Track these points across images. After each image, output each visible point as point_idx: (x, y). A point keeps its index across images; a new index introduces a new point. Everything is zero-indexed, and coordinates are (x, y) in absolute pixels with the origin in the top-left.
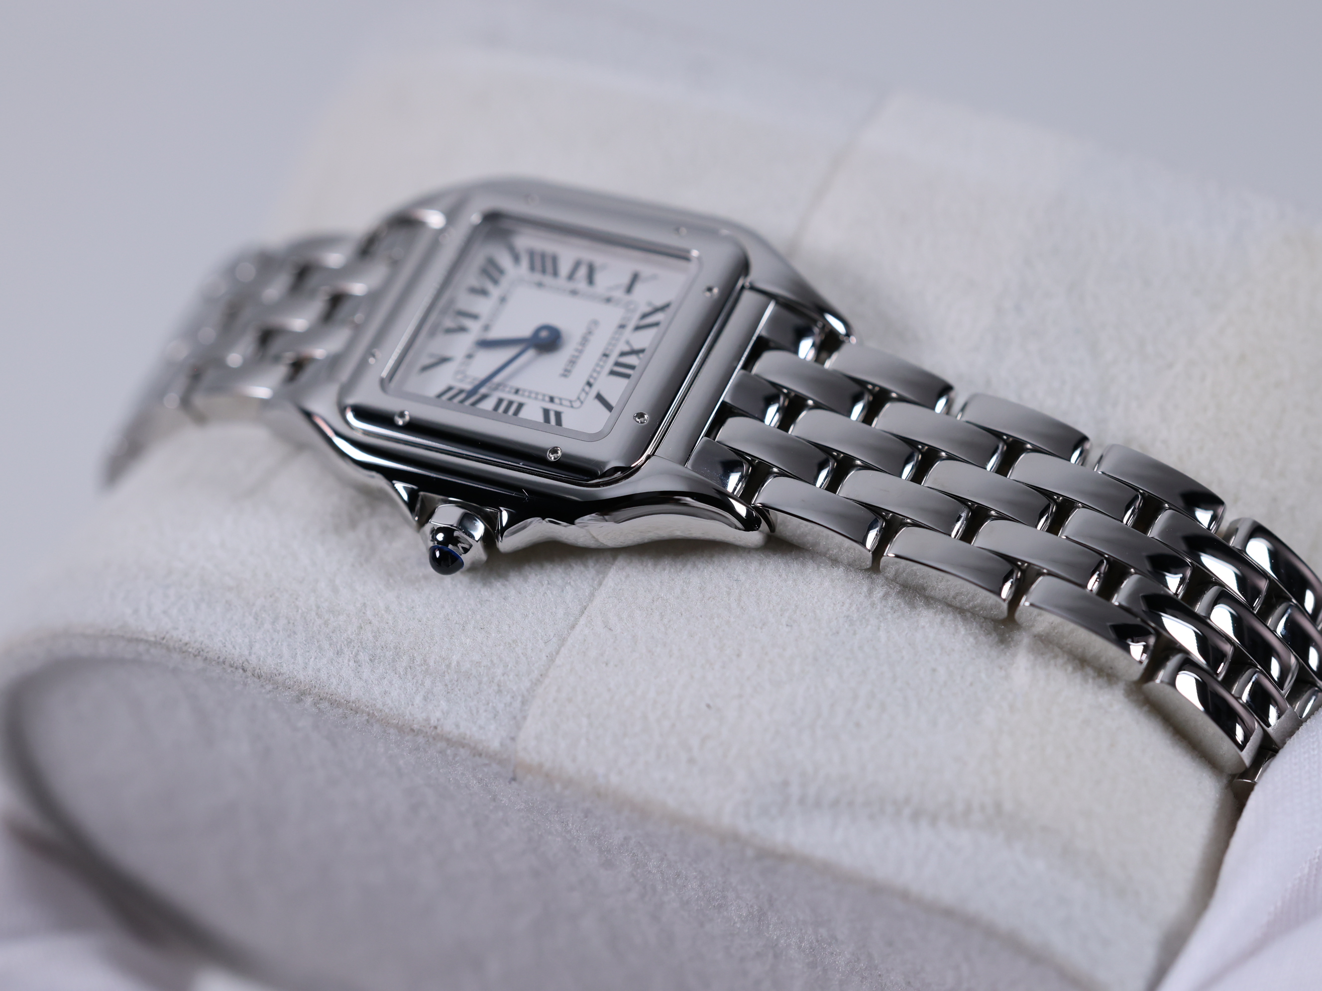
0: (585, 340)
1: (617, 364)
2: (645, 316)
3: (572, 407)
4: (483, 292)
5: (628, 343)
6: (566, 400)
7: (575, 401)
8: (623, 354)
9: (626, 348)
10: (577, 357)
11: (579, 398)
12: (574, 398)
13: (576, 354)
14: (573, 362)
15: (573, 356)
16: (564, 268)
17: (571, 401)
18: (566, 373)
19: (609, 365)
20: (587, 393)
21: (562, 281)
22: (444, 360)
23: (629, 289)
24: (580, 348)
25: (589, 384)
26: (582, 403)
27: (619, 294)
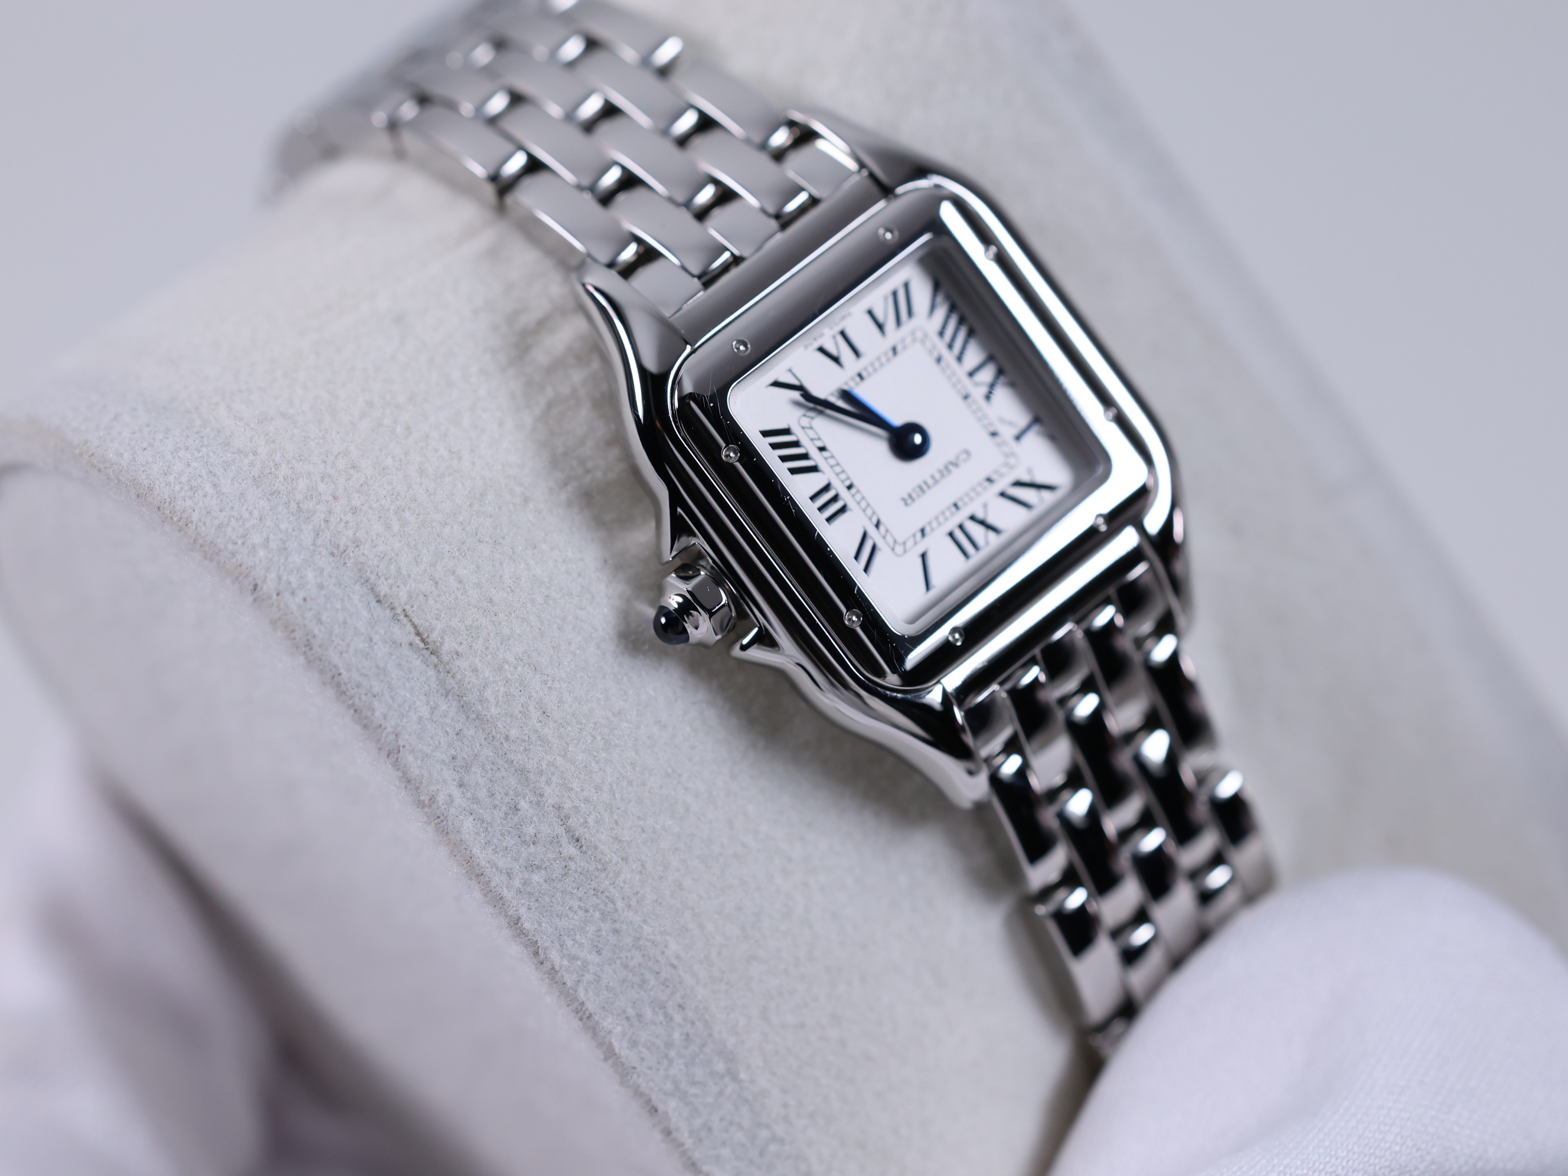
3: (893, 549)
5: (985, 506)
6: (892, 536)
7: (900, 544)
11: (904, 543)
12: (900, 540)
17: (895, 542)
18: (908, 500)
20: (916, 543)
24: (937, 476)
26: (905, 551)
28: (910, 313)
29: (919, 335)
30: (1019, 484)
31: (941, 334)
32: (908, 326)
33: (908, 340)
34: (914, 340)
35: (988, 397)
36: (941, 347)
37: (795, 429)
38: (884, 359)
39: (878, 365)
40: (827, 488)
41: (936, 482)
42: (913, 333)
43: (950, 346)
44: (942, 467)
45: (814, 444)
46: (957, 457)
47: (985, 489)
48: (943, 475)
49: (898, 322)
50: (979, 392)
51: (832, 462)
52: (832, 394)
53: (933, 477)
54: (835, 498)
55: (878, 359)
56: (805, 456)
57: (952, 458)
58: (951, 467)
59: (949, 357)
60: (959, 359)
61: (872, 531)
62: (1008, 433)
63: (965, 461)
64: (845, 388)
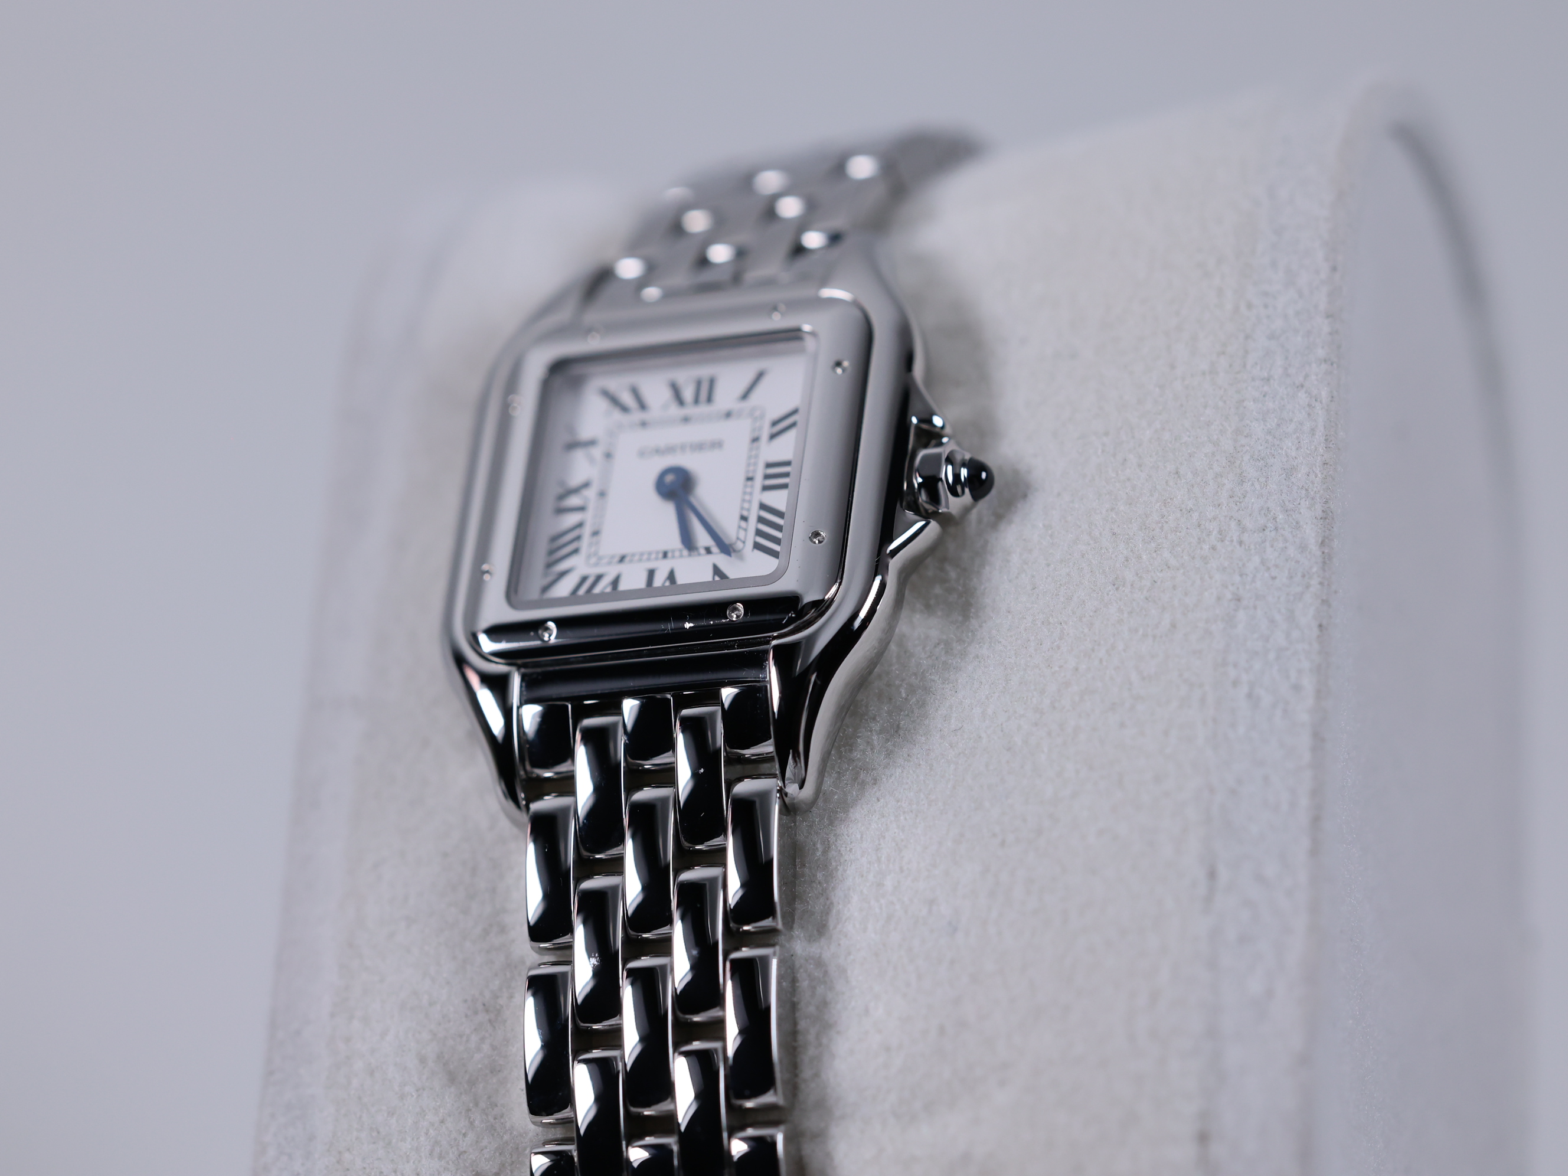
28: (584, 579)
29: (593, 560)
30: (624, 409)
31: (576, 551)
32: (593, 571)
33: (605, 561)
34: (600, 558)
35: (586, 485)
36: (585, 544)
37: (750, 544)
38: (637, 557)
39: (642, 557)
40: (766, 488)
42: (596, 564)
43: (578, 538)
45: (747, 526)
50: (590, 493)
51: (746, 505)
52: (699, 554)
54: (767, 477)
55: (640, 560)
56: (761, 520)
59: (587, 531)
60: (580, 525)
61: (765, 436)
62: (597, 452)
64: (685, 552)
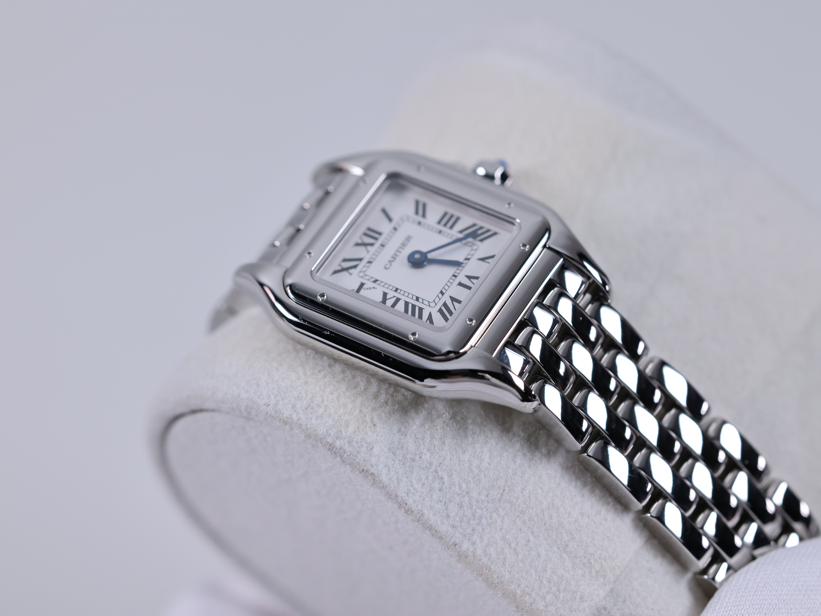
0: (394, 258)
1: (376, 239)
2: (355, 267)
4: (453, 299)
5: (368, 251)
8: (372, 245)
9: (369, 248)
10: (400, 247)
13: (400, 250)
14: (403, 245)
15: (403, 249)
16: (400, 306)
19: (381, 239)
21: (404, 298)
22: (483, 259)
23: (362, 285)
24: (398, 253)
25: (395, 229)
27: (369, 284)
41: (398, 251)
44: (397, 258)
46: (391, 265)
47: (371, 258)
48: (395, 255)
49: (445, 305)
53: (400, 252)
57: (393, 263)
58: (392, 259)
63: (387, 265)
